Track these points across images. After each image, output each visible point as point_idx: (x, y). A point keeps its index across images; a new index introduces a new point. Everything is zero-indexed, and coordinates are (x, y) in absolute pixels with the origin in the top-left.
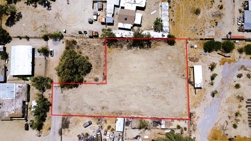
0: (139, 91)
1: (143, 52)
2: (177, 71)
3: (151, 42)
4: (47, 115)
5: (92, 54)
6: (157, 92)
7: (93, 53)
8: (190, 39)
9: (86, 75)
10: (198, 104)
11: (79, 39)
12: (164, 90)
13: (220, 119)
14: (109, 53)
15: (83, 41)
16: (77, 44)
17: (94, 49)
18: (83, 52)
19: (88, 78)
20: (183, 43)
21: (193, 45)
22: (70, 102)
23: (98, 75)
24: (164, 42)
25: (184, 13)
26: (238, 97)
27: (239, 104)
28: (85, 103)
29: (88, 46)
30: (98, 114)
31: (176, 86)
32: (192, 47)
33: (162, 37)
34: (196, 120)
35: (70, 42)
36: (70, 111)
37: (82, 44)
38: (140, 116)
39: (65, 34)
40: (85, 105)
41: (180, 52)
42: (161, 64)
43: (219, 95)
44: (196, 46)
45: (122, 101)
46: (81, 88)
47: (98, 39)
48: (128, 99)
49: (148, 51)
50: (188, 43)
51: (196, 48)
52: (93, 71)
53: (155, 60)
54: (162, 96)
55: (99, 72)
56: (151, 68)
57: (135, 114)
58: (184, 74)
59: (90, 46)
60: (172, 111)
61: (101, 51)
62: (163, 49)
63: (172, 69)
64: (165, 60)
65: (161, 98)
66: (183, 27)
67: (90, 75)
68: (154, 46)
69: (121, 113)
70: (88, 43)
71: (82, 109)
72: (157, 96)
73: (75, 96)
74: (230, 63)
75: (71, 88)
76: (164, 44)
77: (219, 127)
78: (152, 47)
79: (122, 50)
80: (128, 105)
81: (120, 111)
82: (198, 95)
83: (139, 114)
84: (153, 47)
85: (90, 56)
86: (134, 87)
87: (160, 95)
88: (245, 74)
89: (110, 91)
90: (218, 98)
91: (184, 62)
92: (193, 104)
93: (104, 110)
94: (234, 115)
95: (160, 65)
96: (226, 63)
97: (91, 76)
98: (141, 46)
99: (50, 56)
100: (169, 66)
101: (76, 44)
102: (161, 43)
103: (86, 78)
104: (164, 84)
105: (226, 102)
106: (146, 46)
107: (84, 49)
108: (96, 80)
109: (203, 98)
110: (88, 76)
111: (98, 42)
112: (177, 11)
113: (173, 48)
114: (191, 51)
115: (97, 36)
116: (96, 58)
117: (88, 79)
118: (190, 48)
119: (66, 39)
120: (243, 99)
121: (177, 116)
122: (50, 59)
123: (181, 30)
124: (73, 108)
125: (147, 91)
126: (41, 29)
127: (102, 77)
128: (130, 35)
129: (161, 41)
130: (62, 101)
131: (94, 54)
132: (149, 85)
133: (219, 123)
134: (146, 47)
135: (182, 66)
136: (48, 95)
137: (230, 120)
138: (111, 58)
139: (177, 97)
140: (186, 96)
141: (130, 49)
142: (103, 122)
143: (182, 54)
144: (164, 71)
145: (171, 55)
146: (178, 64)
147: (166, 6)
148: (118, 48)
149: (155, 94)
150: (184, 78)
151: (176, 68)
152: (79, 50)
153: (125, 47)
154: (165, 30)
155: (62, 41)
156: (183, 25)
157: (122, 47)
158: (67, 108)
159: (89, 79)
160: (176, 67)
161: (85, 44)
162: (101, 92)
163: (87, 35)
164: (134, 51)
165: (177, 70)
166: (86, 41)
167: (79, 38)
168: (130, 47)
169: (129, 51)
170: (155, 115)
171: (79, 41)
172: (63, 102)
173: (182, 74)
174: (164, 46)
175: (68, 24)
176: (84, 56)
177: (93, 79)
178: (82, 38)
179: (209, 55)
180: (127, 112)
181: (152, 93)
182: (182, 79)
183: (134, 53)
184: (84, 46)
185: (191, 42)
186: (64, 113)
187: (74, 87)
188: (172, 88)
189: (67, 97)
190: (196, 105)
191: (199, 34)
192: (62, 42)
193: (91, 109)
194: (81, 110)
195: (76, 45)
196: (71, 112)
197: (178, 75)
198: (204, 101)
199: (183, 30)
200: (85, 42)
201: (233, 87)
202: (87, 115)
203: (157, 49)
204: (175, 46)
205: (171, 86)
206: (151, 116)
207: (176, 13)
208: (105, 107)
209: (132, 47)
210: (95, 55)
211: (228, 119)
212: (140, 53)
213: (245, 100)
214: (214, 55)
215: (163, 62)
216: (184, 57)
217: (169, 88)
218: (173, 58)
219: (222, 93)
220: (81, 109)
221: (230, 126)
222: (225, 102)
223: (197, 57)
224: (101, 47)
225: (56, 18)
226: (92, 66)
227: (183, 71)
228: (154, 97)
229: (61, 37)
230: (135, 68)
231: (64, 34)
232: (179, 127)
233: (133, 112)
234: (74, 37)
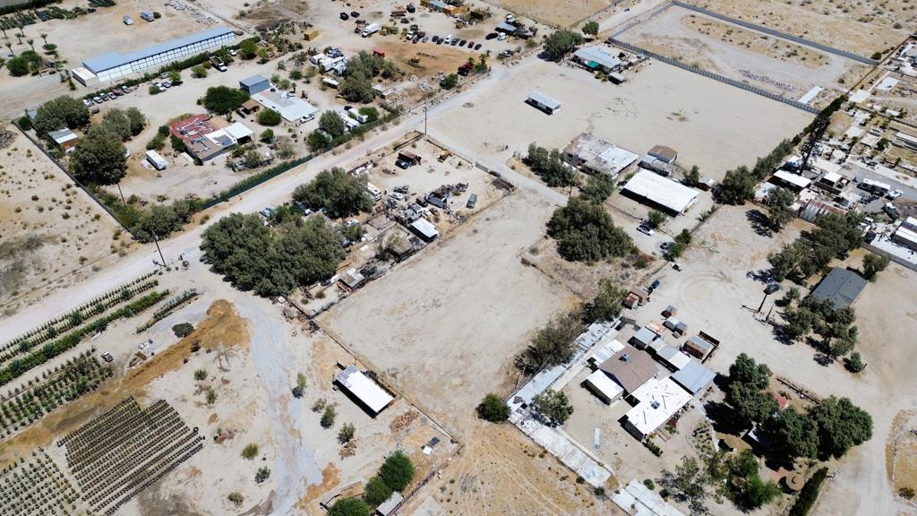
0: (446, 290)
1: (518, 346)
2: (415, 372)
5: (591, 274)
6: (413, 312)
7: (592, 276)
8: (457, 453)
9: (558, 245)
10: (315, 353)
11: (641, 276)
12: (405, 323)
13: (244, 365)
14: (570, 296)
15: (632, 278)
18: (609, 267)
19: (547, 244)
20: (463, 432)
21: (437, 447)
22: (530, 206)
23: (540, 258)
25: (536, 499)
26: (231, 435)
27: (220, 422)
28: (509, 218)
30: (473, 221)
31: (390, 348)
32: (435, 441)
33: (516, 395)
34: (295, 328)
35: (646, 262)
36: (516, 198)
37: (627, 275)
40: (504, 217)
41: (449, 410)
42: (461, 357)
43: (281, 404)
44: (428, 450)
45: (458, 259)
46: (541, 228)
48: (452, 266)
49: (512, 355)
50: (452, 442)
51: (423, 448)
52: (556, 256)
53: (478, 355)
54: (399, 313)
55: (545, 262)
56: (469, 337)
57: (416, 259)
58: (396, 378)
60: (357, 307)
61: (585, 289)
63: (428, 367)
64: (460, 370)
65: (398, 309)
66: (498, 466)
67: (552, 250)
71: (503, 211)
72: (407, 306)
73: (533, 215)
74: (309, 489)
75: (553, 217)
77: (238, 351)
78: (513, 369)
79: (556, 319)
80: (441, 261)
83: (410, 263)
84: (511, 373)
85: (590, 270)
86: (463, 288)
87: (405, 312)
88: (248, 497)
89: (494, 255)
90: (277, 396)
91: (419, 399)
92: (326, 346)
93: (472, 231)
94: (219, 393)
95: (459, 354)
96: (319, 480)
97: (548, 249)
98: (534, 351)
100: (442, 367)
101: (634, 265)
103: (551, 240)
104: (416, 333)
105: (255, 403)
106: (526, 361)
107: (614, 271)
108: (534, 251)
109: (313, 372)
110: (552, 246)
112: (557, 488)
114: (427, 432)
116: (578, 275)
118: (437, 436)
119: (658, 261)
120: (215, 438)
121: (340, 308)
122: (635, 224)
123: (497, 454)
124: (515, 203)
125: (435, 300)
126: (709, 243)
127: (530, 260)
130: (542, 199)
132: (442, 310)
133: (242, 356)
134: (524, 359)
135: (415, 388)
136: (568, 191)
137: (219, 378)
138: (555, 293)
139: (369, 332)
140: (352, 347)
141: (545, 331)
142: (452, 219)
143: (438, 409)
144: (440, 351)
145: (461, 388)
146: (428, 386)
147: (591, 474)
148: (568, 315)
149: (415, 305)
150: (388, 372)
151: (423, 376)
152: (617, 264)
155: (660, 254)
156: (507, 470)
157: (562, 321)
158: (523, 197)
160: (425, 377)
162: (505, 245)
165: (417, 374)
167: (645, 278)
170: (380, 281)
171: (638, 274)
172: (539, 199)
173: (399, 376)
175: (692, 280)
176: (599, 263)
177: (540, 249)
179: (376, 462)
181: (422, 305)
182: (390, 368)
183: (529, 331)
184: (620, 275)
185: (447, 450)
186: (520, 191)
187: (550, 222)
188: (393, 339)
189: (542, 206)
190: (317, 349)
191: (447, 486)
192: (655, 253)
193: (490, 218)
194: (502, 208)
195: (631, 265)
196: (513, 197)
197: (407, 368)
198: (306, 367)
199: (492, 458)
201: (259, 444)
202: (487, 210)
203: (499, 373)
204: (472, 410)
205: (400, 341)
206: (386, 275)
207: (552, 485)
208: (474, 234)
210: (586, 278)
211: (226, 376)
212: (523, 340)
213: (209, 443)
214: (366, 471)
215: (461, 362)
216: (431, 407)
217: (399, 335)
218: (450, 388)
219: (278, 413)
220: (504, 209)
221: (213, 370)
222: (257, 401)
223: (402, 433)
225: (722, 273)
226: (567, 261)
227: (404, 382)
228: (412, 303)
229: (668, 258)
232: (320, 296)
233: (424, 259)
234: (653, 274)
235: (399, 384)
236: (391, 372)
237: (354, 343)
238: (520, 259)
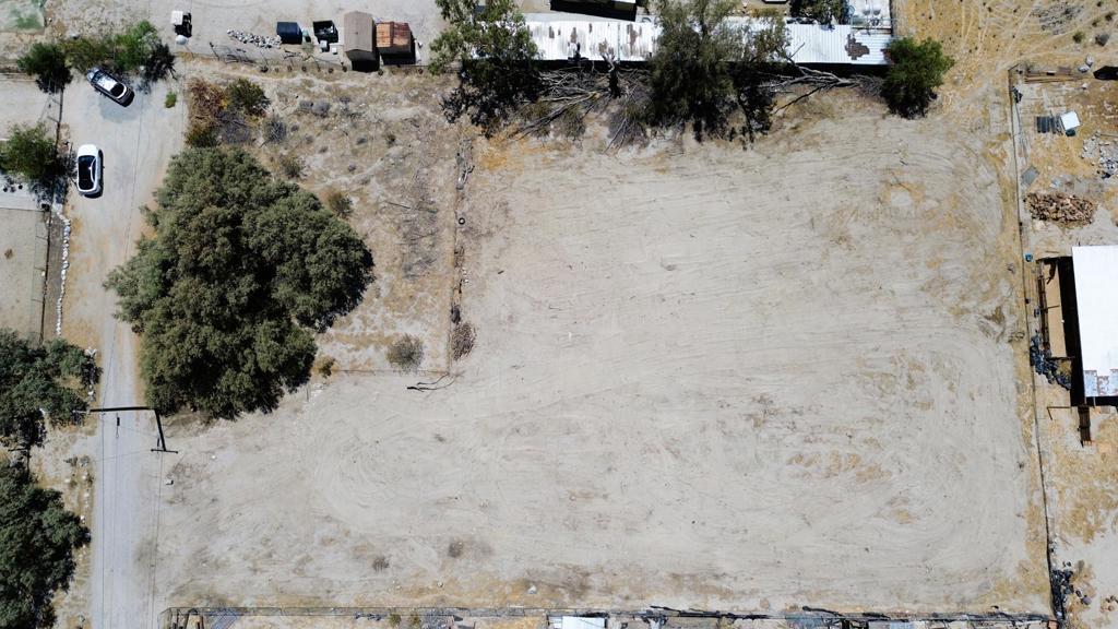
0: (704, 429)
1: (720, 162)
2: (953, 291)
3: (773, 94)
4: (58, 612)
5: (373, 180)
6: (826, 436)
7: (378, 174)
8: (1029, 73)
9: (330, 324)
10: (1103, 512)
11: (285, 79)
12: (870, 420)
14: (485, 174)
15: (308, 92)
16: (269, 111)
17: (384, 142)
18: (313, 162)
19: (350, 346)
20: (984, 99)
21: (1050, 112)
22: (225, 513)
23: (418, 324)
24: (863, 93)
28: (328, 519)
29: (346, 125)
30: (421, 591)
31: (951, 388)
32: (1046, 125)
33: (847, 60)
34: (1099, 623)
35: (219, 97)
36: (219, 577)
37: (305, 108)
38: (715, 605)
39: (183, 43)
40: (331, 535)
41: (967, 156)
42: (842, 239)
44: (1070, 121)
45: (587, 496)
46: (296, 411)
47: (414, 78)
48: (623, 487)
49: (752, 156)
50: (1018, 97)
51: (1071, 133)
52: (378, 296)
53: (806, 217)
54: (858, 460)
55: (422, 301)
56: (779, 270)
57: (678, 590)
58: (999, 309)
59: (355, 126)
60: (930, 563)
61: (436, 157)
62: (855, 140)
63: (921, 276)
64: (872, 216)
65: (852, 473)
67: (364, 320)
68: (796, 121)
69: (584, 588)
70: (346, 100)
71: (308, 559)
72: (826, 462)
73: (260, 472)
75: (229, 412)
76: (856, 111)
78: (782, 127)
79: (580, 147)
80: (630, 530)
81: (576, 569)
82: (1104, 449)
83: (705, 590)
84: (788, 125)
85: (358, 192)
86: (665, 401)
87: (845, 451)
89: (499, 432)
91: (998, 224)
92: (1069, 508)
93: (460, 562)
95: (837, 251)
97: (369, 331)
98: (703, 122)
99: (75, 190)
100: (896, 254)
101: (260, 113)
102: (840, 102)
103: (329, 345)
104: (871, 375)
106: (738, 121)
107: (319, 142)
108: (406, 355)
110: (346, 332)
111: (416, 97)
113: (921, 132)
114: (1041, 153)
115: (402, 58)
116: (403, 203)
117: (349, 351)
118: (1032, 130)
119: (194, 75)
121: (969, 594)
122: (78, 213)
123: (968, 16)
124: (246, 558)
125: (756, 425)
126: (15, 12)
127: (445, 339)
128: (632, 43)
129: (841, 90)
130: (167, 506)
131: (384, 176)
132: (766, 385)
134: (738, 126)
135: (986, 255)
136: (67, 470)
138: (505, 208)
139: (961, 467)
140: (1023, 458)
141: (631, 141)
143: (985, 175)
144: (867, 289)
145: (908, 178)
146: (959, 237)
148: (547, 133)
149: (808, 450)
150: (1002, 333)
151: (948, 267)
152: (285, 153)
153: (598, 128)
154: (866, 13)
155: (160, 89)
157: (576, 127)
158: (201, 560)
159: (357, 350)
160: (946, 260)
161: (324, 112)
162: (441, 440)
163: (339, 52)
164: (659, 154)
165: (955, 280)
166: (328, 89)
167: (285, 69)
168: (631, 128)
169: (629, 153)
170: (819, 594)
171: (282, 90)
172: (172, 516)
173: (989, 307)
174: (858, 117)
176: (318, 189)
177: (384, 349)
178: (304, 69)
180: (622, 576)
181: (793, 438)
182: (991, 341)
183: (663, 171)
184: (319, 123)
185: (1039, 92)
186: (181, 592)
187: (251, 409)
188: (927, 405)
189: (199, 481)
190: (1092, 520)
191: (1092, 40)
192: (165, 100)
193: (370, 563)
194: (299, 570)
195: (261, 120)
196: (225, 585)
197: (961, 313)
199: (981, 17)
200: (326, 100)
203: (811, 143)
204: (933, 118)
205: (918, 387)
206: (791, 601)
208: (467, 546)
209: (649, 131)
210: (395, 182)
212: (697, 165)
215: (855, 229)
216: (995, 190)
217: (907, 403)
218: (926, 197)
220: (302, 562)
223: (1080, 190)
224: (433, 133)
226: (375, 260)
227: (992, 286)
228: (809, 464)
229: (159, 63)
230: (670, 268)
231: (174, 42)
233: (663, 574)
234: (250, 62)
235: (1005, 291)
236: (997, 329)
237: (1014, 466)
238: (463, 363)
